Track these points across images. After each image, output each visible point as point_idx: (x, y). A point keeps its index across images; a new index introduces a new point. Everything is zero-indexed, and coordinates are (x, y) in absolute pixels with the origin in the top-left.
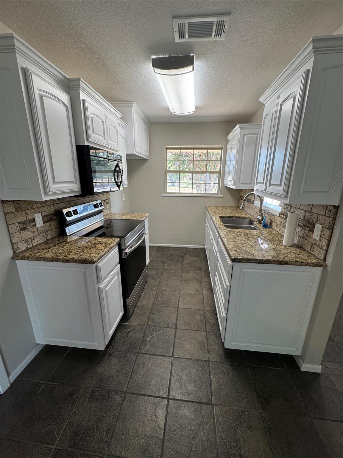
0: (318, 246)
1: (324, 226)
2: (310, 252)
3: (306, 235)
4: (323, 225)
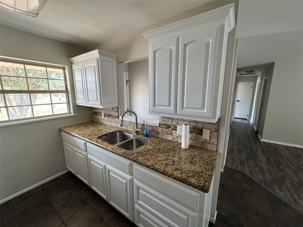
0: (208, 143)
1: (212, 130)
2: (202, 148)
3: (195, 137)
4: (209, 130)
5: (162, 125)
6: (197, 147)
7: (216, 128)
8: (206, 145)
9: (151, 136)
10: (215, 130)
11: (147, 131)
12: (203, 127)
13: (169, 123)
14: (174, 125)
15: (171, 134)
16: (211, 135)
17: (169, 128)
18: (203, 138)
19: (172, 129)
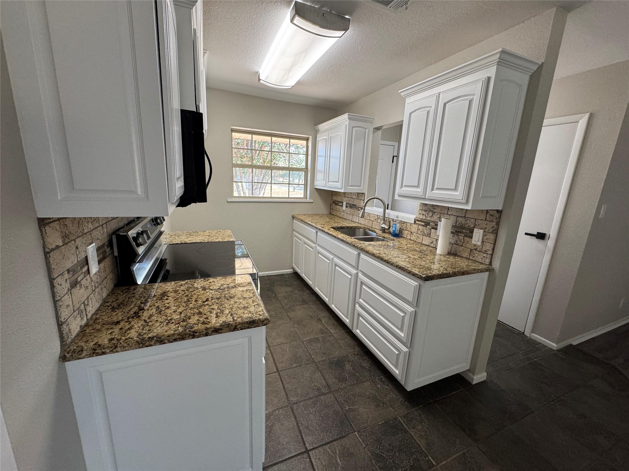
0: (480, 251)
1: (486, 231)
2: (469, 258)
3: (461, 242)
4: (484, 229)
5: (418, 220)
6: (462, 257)
7: (493, 227)
8: (476, 254)
9: (402, 237)
10: (492, 230)
11: (395, 228)
12: (476, 225)
13: (428, 219)
14: (435, 222)
15: (429, 235)
16: (486, 237)
17: (428, 227)
18: (472, 243)
19: (431, 228)
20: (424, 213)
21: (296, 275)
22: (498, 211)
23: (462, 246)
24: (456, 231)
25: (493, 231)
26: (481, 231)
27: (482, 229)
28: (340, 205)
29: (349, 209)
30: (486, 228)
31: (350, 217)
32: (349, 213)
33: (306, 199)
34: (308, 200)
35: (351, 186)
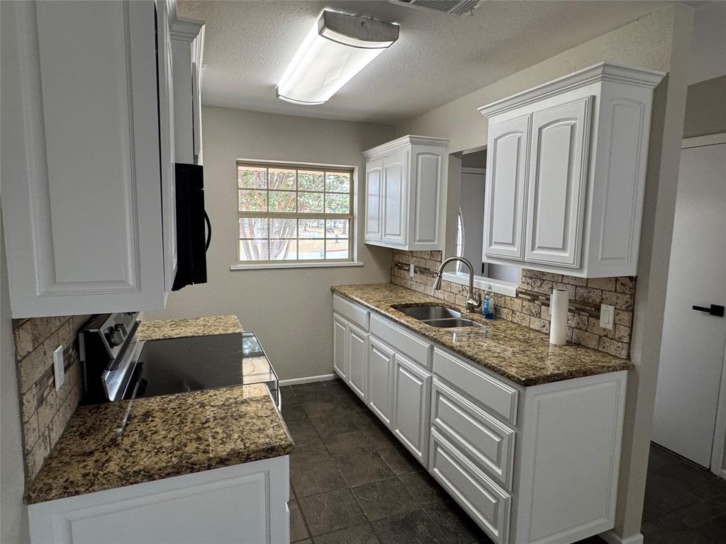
0: (612, 339)
2: (598, 350)
3: (585, 324)
4: (614, 305)
5: (521, 293)
6: (588, 348)
7: (627, 302)
8: (607, 342)
9: (500, 318)
10: (625, 307)
11: (488, 305)
12: (603, 299)
13: (536, 290)
14: (545, 295)
15: (538, 315)
17: (536, 302)
18: (601, 326)
19: (540, 303)
20: (530, 281)
21: (339, 382)
22: (631, 278)
23: (586, 331)
24: (577, 309)
25: (627, 307)
26: (611, 308)
27: (611, 305)
28: (405, 270)
29: (418, 275)
30: (617, 303)
31: (421, 289)
32: (419, 281)
33: (353, 261)
34: (356, 262)
35: (418, 241)
